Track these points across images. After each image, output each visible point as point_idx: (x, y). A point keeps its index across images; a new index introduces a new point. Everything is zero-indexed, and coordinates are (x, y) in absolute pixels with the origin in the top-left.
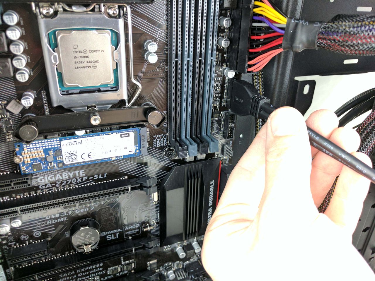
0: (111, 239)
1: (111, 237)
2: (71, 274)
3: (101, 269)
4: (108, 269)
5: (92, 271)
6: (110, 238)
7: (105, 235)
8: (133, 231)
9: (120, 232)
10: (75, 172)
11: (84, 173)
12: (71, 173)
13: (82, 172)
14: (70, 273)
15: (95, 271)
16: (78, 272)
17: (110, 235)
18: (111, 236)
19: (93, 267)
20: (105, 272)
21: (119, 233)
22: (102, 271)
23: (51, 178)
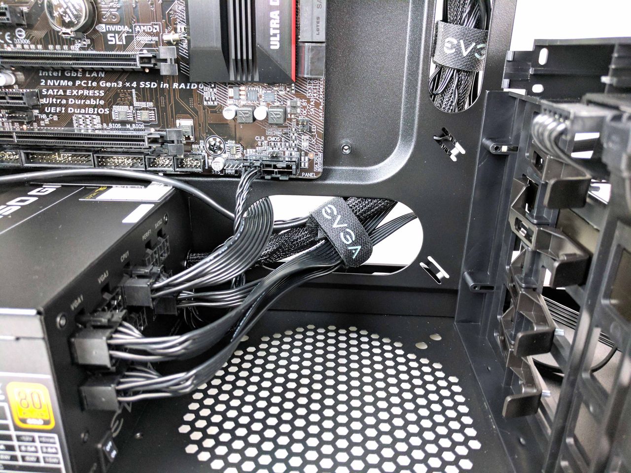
0: (113, 43)
1: (113, 39)
2: (59, 94)
3: (102, 102)
4: (112, 107)
5: (88, 102)
6: (112, 41)
7: (104, 31)
8: (150, 38)
9: (128, 32)
14: (57, 92)
15: (93, 102)
16: (68, 94)
17: (113, 35)
18: (114, 37)
19: (90, 95)
20: (108, 112)
21: (126, 35)
22: (103, 107)
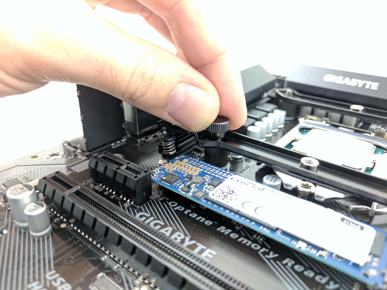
10: (198, 244)
11: (211, 256)
12: (191, 239)
13: (210, 253)
23: (155, 225)
